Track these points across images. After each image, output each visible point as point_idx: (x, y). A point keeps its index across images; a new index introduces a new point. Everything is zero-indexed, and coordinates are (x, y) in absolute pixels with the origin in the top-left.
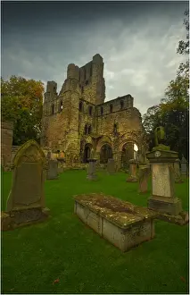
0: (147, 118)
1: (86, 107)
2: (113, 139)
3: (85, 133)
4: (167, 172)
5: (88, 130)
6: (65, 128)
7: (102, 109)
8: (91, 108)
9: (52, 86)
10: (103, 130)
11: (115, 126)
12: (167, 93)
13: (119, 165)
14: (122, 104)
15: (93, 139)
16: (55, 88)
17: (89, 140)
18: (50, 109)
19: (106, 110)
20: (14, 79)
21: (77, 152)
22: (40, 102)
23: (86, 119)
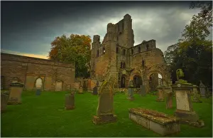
0: (168, 54)
1: (121, 50)
2: (141, 71)
3: (121, 68)
4: (186, 96)
5: (123, 65)
6: (107, 65)
7: (132, 51)
8: (124, 50)
9: (97, 38)
10: (134, 65)
11: (143, 62)
12: (183, 35)
13: (148, 89)
14: (148, 46)
15: (127, 71)
16: (99, 39)
17: (124, 72)
18: (96, 53)
19: (136, 51)
20: (72, 36)
21: (116, 81)
22: (89, 49)
23: (122, 58)
